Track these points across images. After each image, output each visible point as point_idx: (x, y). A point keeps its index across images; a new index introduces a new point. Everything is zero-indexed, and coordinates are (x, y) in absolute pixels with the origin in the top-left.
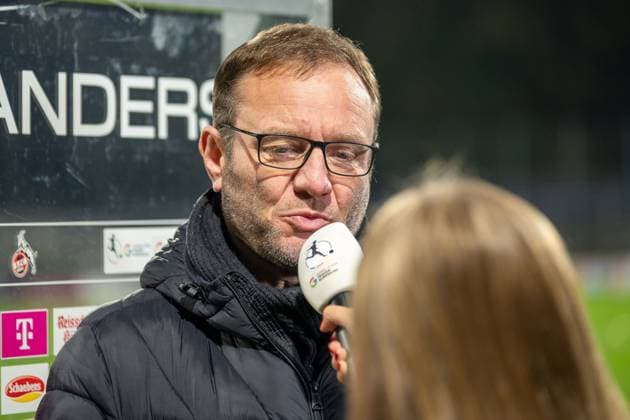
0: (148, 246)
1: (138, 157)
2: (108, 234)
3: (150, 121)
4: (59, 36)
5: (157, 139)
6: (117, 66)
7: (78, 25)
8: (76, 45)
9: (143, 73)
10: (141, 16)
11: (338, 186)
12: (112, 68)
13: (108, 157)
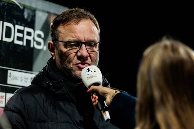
0: (19, 77)
1: (18, 50)
2: (9, 71)
3: (22, 40)
4: (1, 10)
5: (23, 46)
6: (15, 22)
7: (6, 7)
8: (5, 13)
9: (21, 25)
10: (22, 8)
11: (91, 55)
12: (14, 22)
13: (11, 49)
